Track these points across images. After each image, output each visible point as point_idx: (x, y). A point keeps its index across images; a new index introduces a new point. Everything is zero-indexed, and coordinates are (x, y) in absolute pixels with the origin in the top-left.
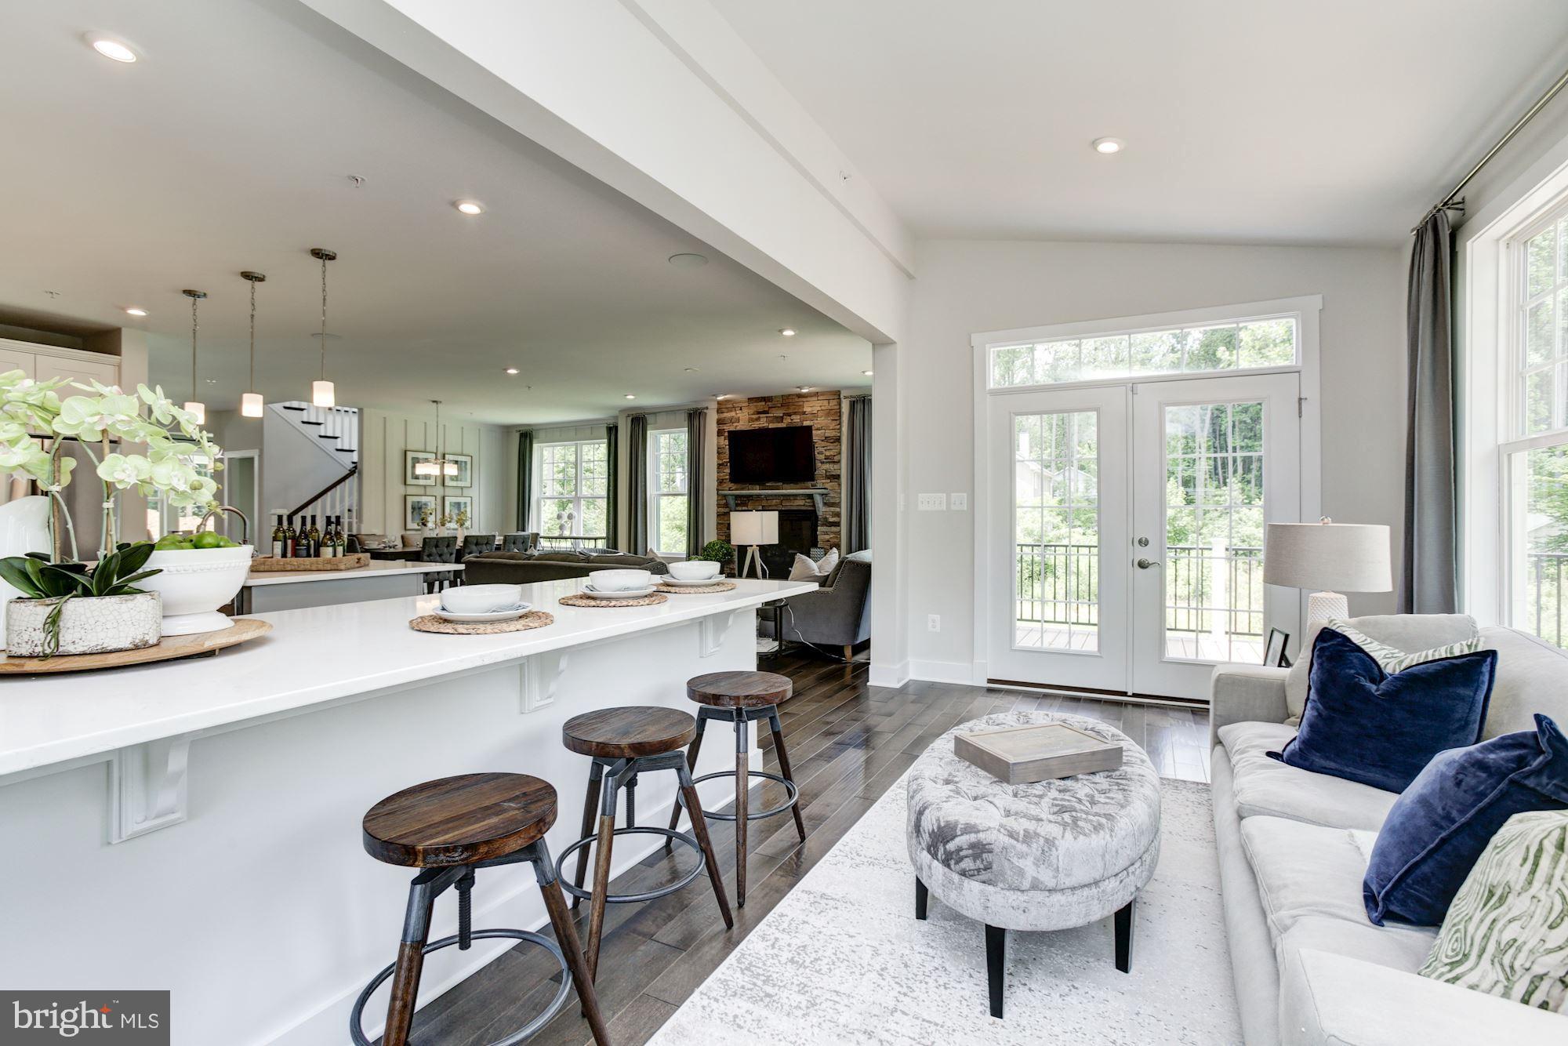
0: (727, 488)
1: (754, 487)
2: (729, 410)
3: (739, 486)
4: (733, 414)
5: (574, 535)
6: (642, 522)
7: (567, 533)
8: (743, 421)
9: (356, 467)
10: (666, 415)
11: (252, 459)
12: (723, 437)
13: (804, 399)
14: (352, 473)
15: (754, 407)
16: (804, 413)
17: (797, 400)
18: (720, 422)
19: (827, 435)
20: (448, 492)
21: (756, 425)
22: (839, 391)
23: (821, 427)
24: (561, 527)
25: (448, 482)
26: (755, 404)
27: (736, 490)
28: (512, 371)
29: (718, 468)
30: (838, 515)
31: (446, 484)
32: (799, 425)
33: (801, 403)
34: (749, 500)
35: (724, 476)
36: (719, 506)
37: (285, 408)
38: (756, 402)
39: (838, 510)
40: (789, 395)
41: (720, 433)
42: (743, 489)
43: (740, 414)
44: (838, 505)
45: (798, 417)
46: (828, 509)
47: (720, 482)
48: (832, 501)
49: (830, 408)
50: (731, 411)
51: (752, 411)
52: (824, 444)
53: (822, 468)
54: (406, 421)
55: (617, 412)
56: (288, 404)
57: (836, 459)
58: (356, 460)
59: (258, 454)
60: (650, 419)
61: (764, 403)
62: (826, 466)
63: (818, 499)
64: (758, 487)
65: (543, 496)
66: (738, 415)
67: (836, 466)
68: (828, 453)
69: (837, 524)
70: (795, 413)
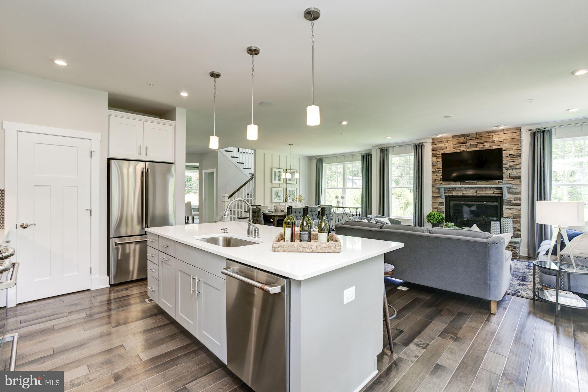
0: (439, 184)
1: (457, 183)
2: (439, 142)
3: (447, 182)
4: (443, 145)
5: (344, 206)
6: (387, 201)
7: (341, 205)
8: (449, 148)
9: (253, 176)
10: (401, 147)
11: (213, 173)
12: (436, 157)
13: (493, 134)
14: (252, 178)
15: (456, 141)
16: (494, 142)
17: (487, 134)
18: (433, 150)
19: (510, 153)
20: (288, 186)
21: (458, 150)
22: (521, 127)
23: (508, 149)
24: (338, 202)
25: (288, 182)
26: (457, 139)
27: (445, 185)
28: (344, 123)
29: (433, 174)
30: (520, 199)
31: (287, 183)
32: (490, 148)
33: (491, 136)
34: (453, 191)
35: (437, 177)
36: (433, 193)
37: (226, 151)
38: (458, 137)
39: (519, 196)
40: (482, 132)
41: (434, 155)
42: (449, 185)
43: (446, 144)
44: (520, 193)
45: (489, 144)
46: (512, 196)
47: (434, 181)
48: (514, 191)
49: (513, 137)
50: (441, 143)
51: (455, 143)
52: (508, 158)
53: (506, 173)
54: (272, 155)
55: (371, 147)
56: (226, 149)
57: (518, 166)
58: (253, 173)
59: (216, 171)
60: (391, 150)
61: (464, 138)
62: (510, 171)
63: (505, 190)
64: (459, 183)
65: (327, 188)
66: (446, 145)
67: (518, 171)
68: (511, 164)
69: (519, 204)
70: (486, 142)
